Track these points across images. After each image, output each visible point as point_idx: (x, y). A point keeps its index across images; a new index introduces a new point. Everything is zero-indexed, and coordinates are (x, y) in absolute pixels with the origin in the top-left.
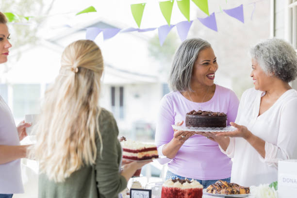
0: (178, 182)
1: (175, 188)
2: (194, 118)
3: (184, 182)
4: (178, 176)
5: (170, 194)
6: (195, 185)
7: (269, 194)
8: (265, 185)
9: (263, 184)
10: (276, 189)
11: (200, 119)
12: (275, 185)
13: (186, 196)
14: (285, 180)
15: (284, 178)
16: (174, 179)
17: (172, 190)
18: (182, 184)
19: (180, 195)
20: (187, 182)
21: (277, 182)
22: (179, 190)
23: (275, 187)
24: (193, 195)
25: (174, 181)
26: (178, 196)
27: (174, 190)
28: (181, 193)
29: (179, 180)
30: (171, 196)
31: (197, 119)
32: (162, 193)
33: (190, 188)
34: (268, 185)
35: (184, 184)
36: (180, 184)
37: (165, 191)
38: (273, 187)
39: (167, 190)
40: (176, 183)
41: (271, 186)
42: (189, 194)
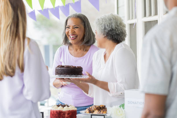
0: (61, 106)
1: (59, 111)
2: (60, 69)
3: (65, 106)
4: (61, 103)
5: (56, 114)
6: (72, 108)
7: (119, 112)
8: (116, 106)
9: (115, 105)
10: (124, 109)
11: (63, 70)
12: (123, 106)
13: (66, 115)
14: (129, 102)
15: (128, 102)
16: (58, 104)
17: (57, 112)
18: (63, 107)
19: (62, 115)
20: (66, 106)
21: (124, 104)
22: (62, 111)
23: (123, 107)
24: (70, 114)
25: (58, 106)
26: (61, 115)
27: (58, 112)
28: (63, 113)
29: (61, 105)
30: (57, 116)
31: (62, 70)
32: (51, 114)
33: (68, 110)
34: (119, 106)
35: (65, 107)
36: (62, 107)
37: (52, 113)
38: (122, 107)
39: (54, 112)
40: (59, 107)
41: (120, 107)
42: (68, 114)
